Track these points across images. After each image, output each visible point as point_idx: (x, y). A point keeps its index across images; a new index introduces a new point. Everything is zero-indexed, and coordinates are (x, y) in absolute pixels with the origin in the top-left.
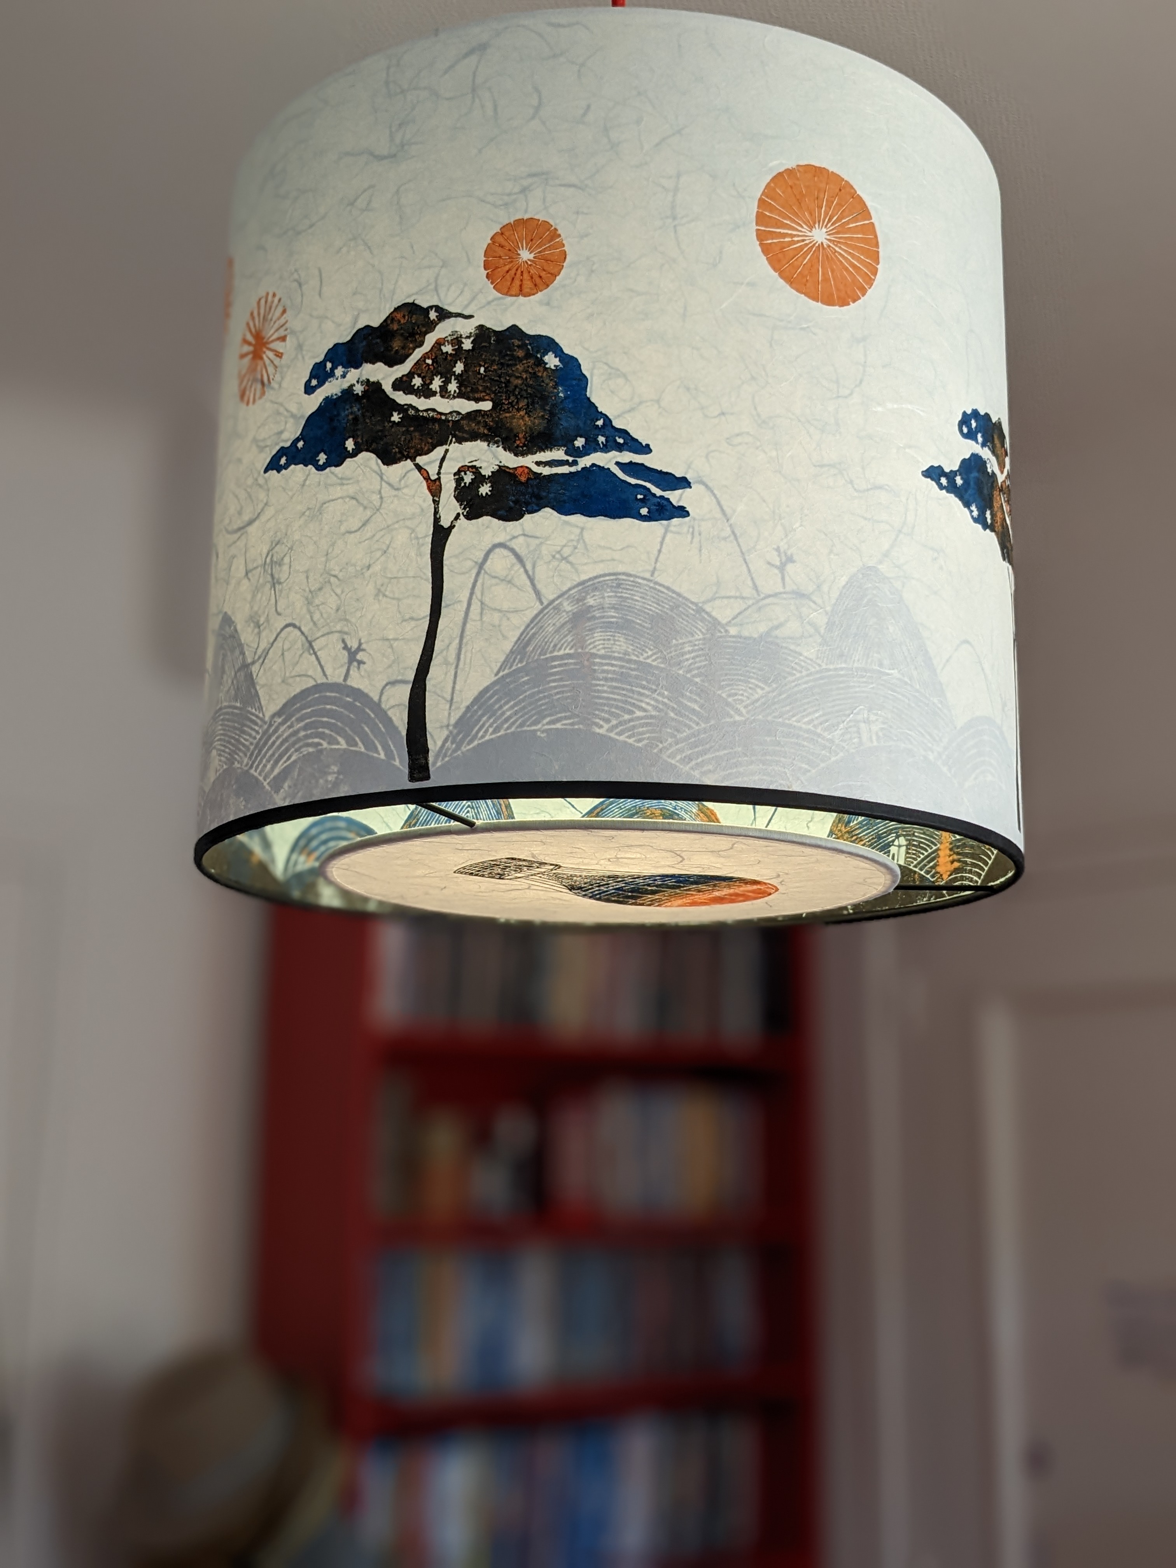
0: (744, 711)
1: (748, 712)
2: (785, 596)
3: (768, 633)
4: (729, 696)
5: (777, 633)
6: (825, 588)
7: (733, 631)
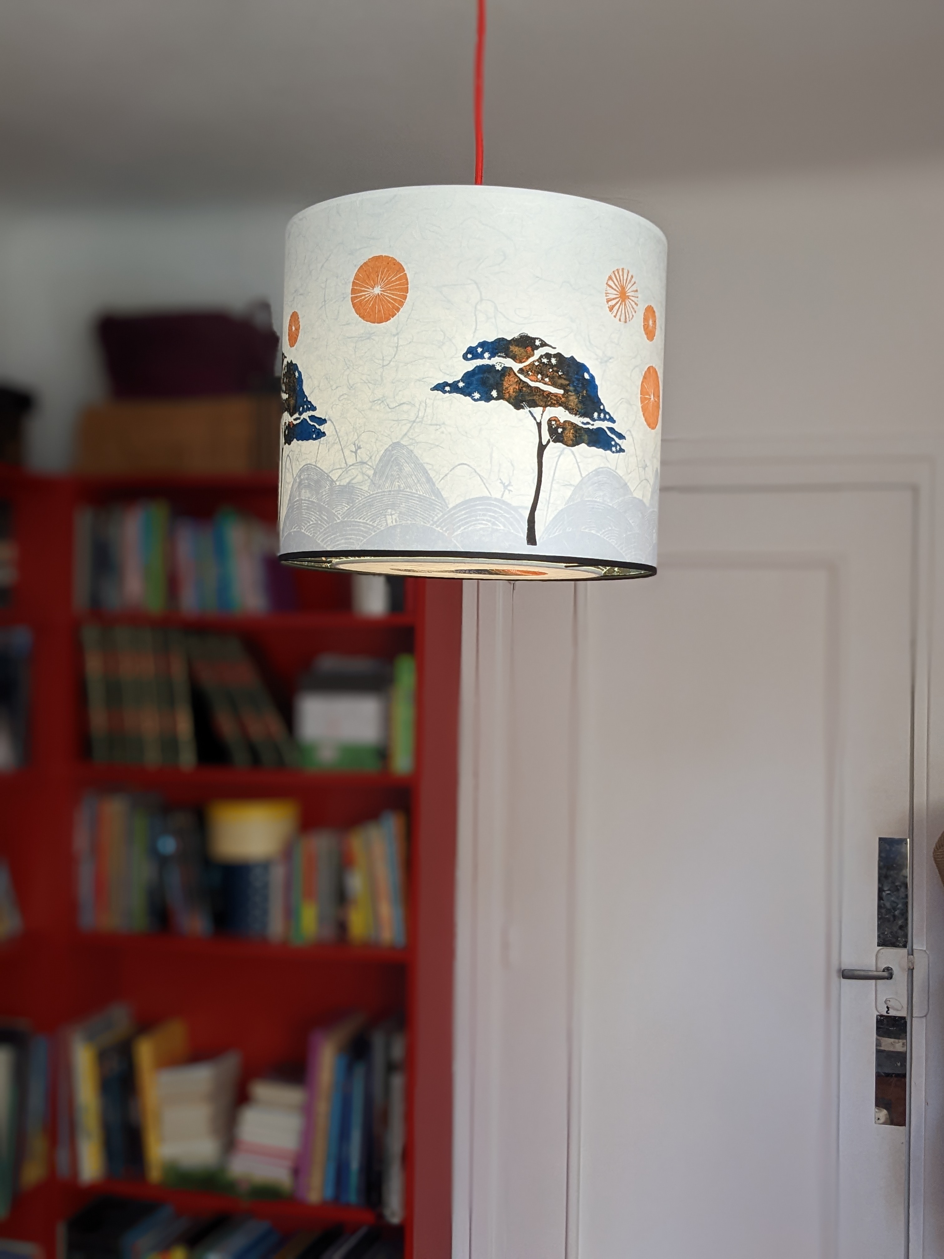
0: (340, 518)
1: (342, 518)
2: (357, 464)
3: (349, 483)
4: (336, 511)
5: (353, 482)
6: (373, 458)
7: (338, 483)
